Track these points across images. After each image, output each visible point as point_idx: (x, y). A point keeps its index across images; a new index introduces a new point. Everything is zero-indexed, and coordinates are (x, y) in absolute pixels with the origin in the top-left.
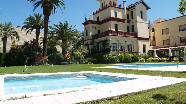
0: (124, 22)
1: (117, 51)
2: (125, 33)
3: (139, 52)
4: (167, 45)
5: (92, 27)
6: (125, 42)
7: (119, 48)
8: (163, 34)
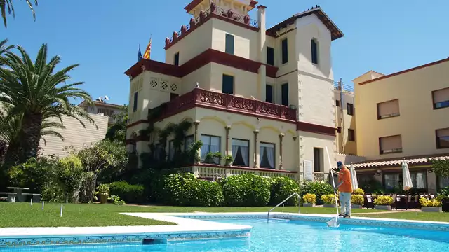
0: (256, 71)
1: (223, 163)
2: (254, 105)
3: (301, 170)
4: (393, 152)
5: (154, 83)
6: (253, 135)
7: (230, 153)
8: (379, 118)
